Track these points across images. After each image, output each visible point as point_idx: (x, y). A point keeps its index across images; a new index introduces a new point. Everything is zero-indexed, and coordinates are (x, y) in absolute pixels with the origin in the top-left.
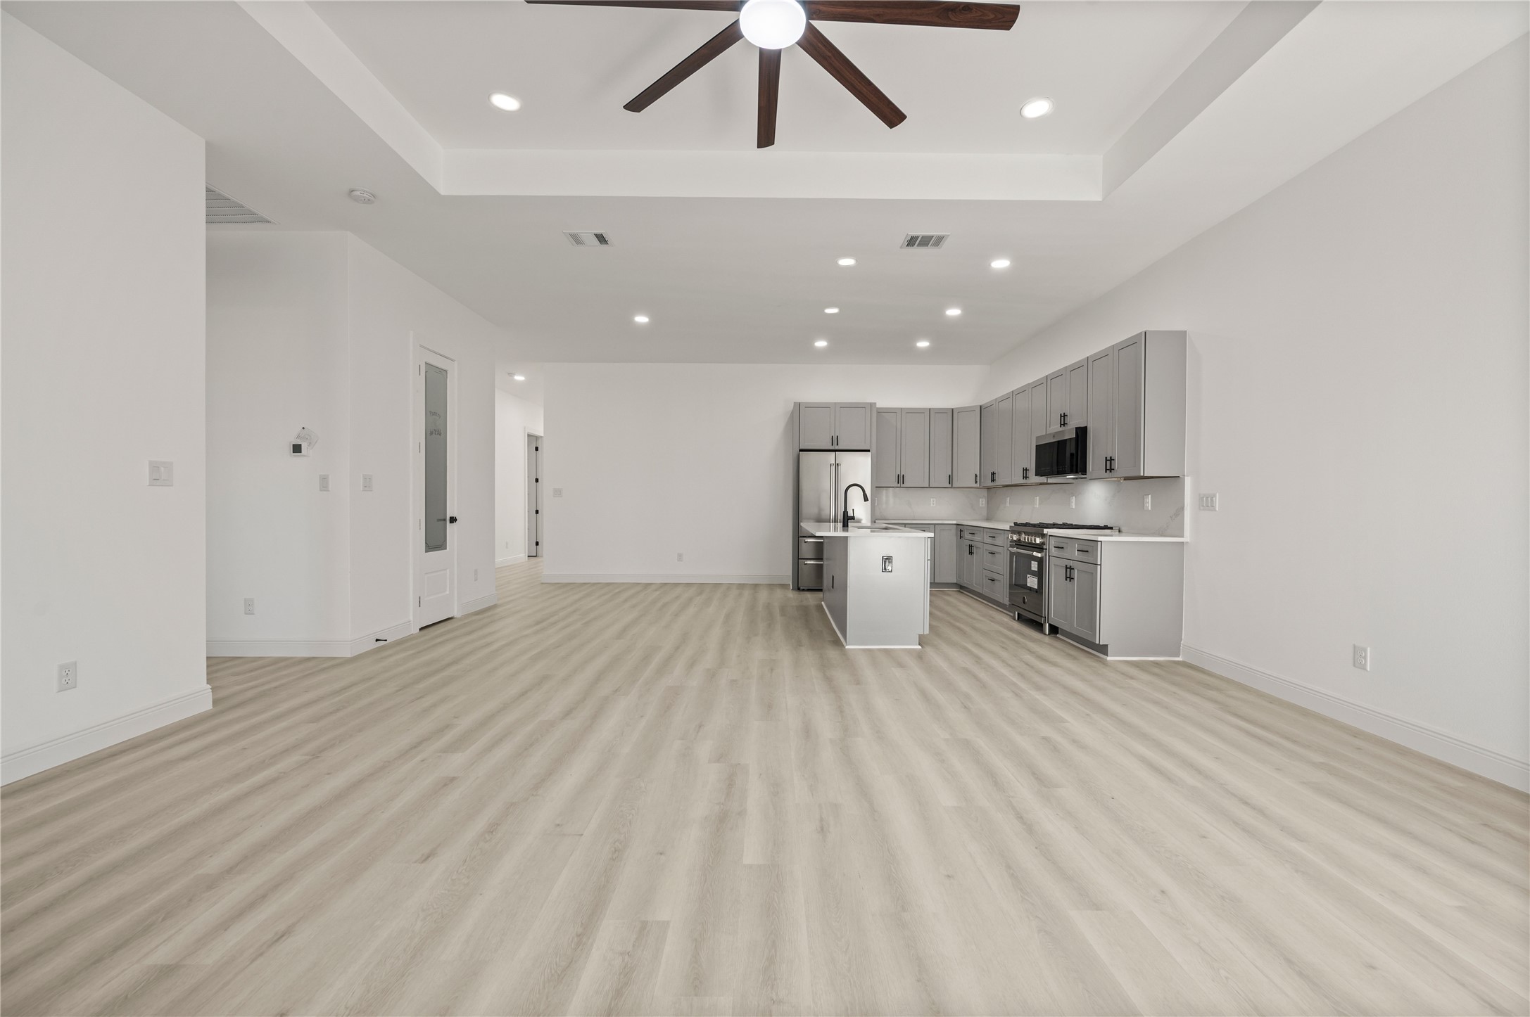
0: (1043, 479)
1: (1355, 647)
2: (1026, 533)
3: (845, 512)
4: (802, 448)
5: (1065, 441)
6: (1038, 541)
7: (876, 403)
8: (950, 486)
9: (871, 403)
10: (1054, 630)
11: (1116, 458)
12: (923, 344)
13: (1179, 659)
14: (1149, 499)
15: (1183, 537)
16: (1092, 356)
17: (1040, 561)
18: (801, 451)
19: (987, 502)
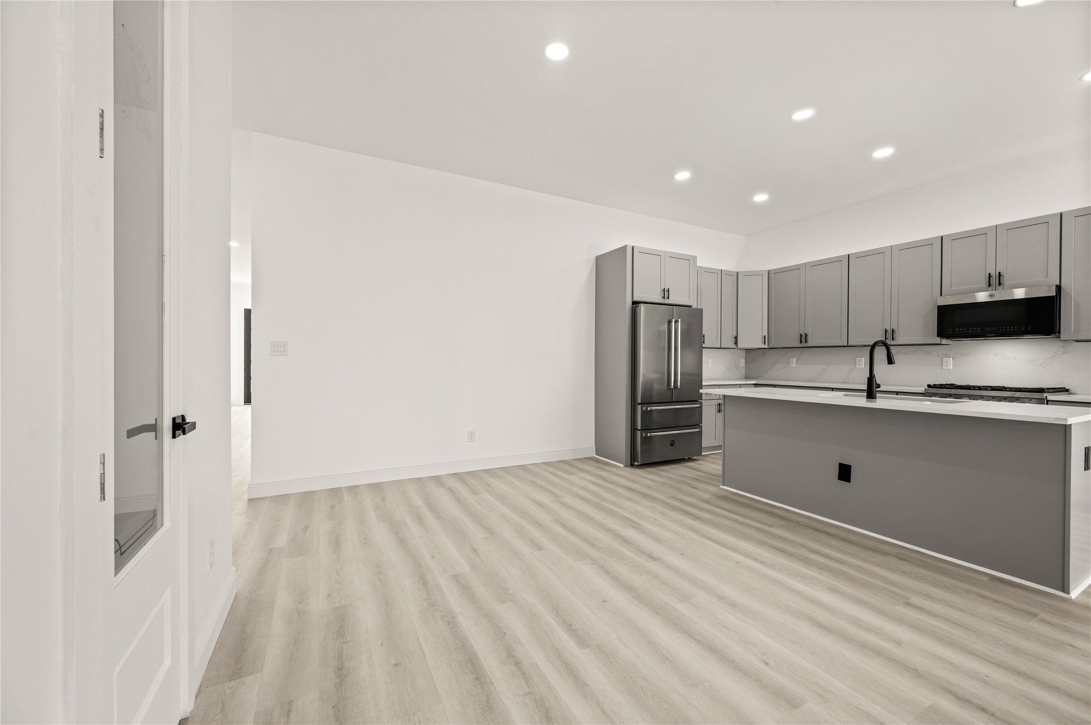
4: (635, 299)
8: (736, 347)
9: (694, 257)
16: (1070, 212)
18: (635, 303)
19: (746, 362)
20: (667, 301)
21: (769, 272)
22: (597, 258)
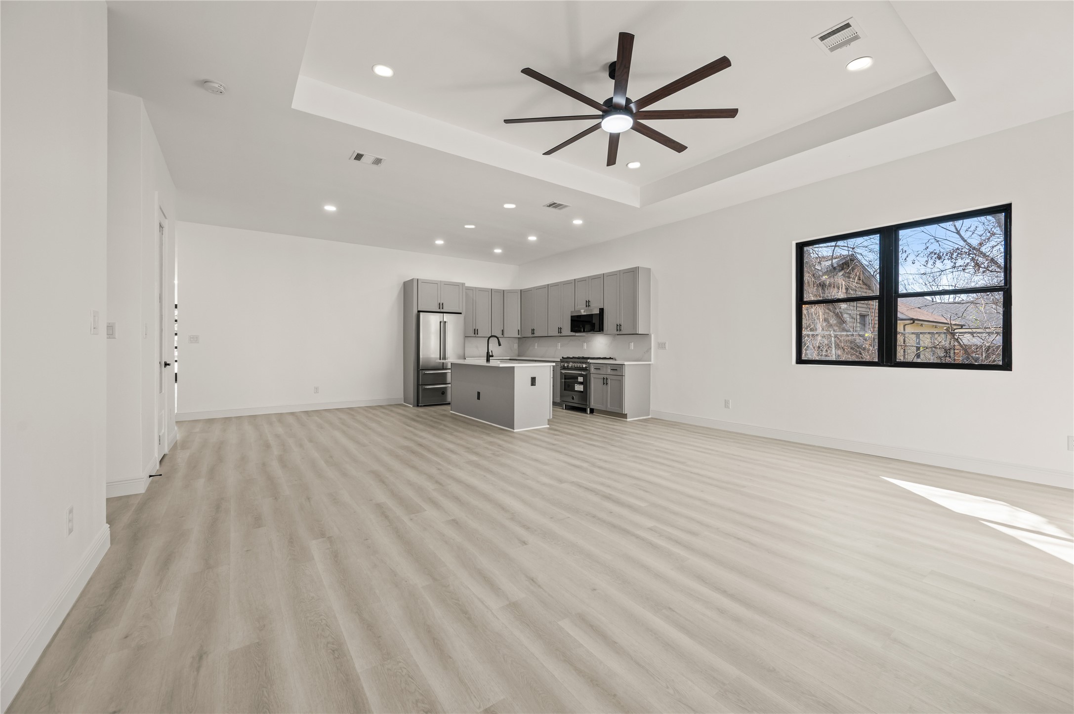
0: (573, 334)
1: (725, 400)
2: (573, 362)
3: (488, 353)
4: (419, 310)
5: (593, 314)
6: (584, 366)
7: (465, 284)
8: (502, 336)
9: (462, 283)
10: (592, 411)
11: (622, 324)
12: (498, 251)
13: (650, 417)
14: (632, 344)
15: (651, 361)
16: (606, 273)
17: (585, 377)
18: (419, 312)
19: (519, 346)
20: (442, 311)
21: (521, 290)
22: (404, 282)
